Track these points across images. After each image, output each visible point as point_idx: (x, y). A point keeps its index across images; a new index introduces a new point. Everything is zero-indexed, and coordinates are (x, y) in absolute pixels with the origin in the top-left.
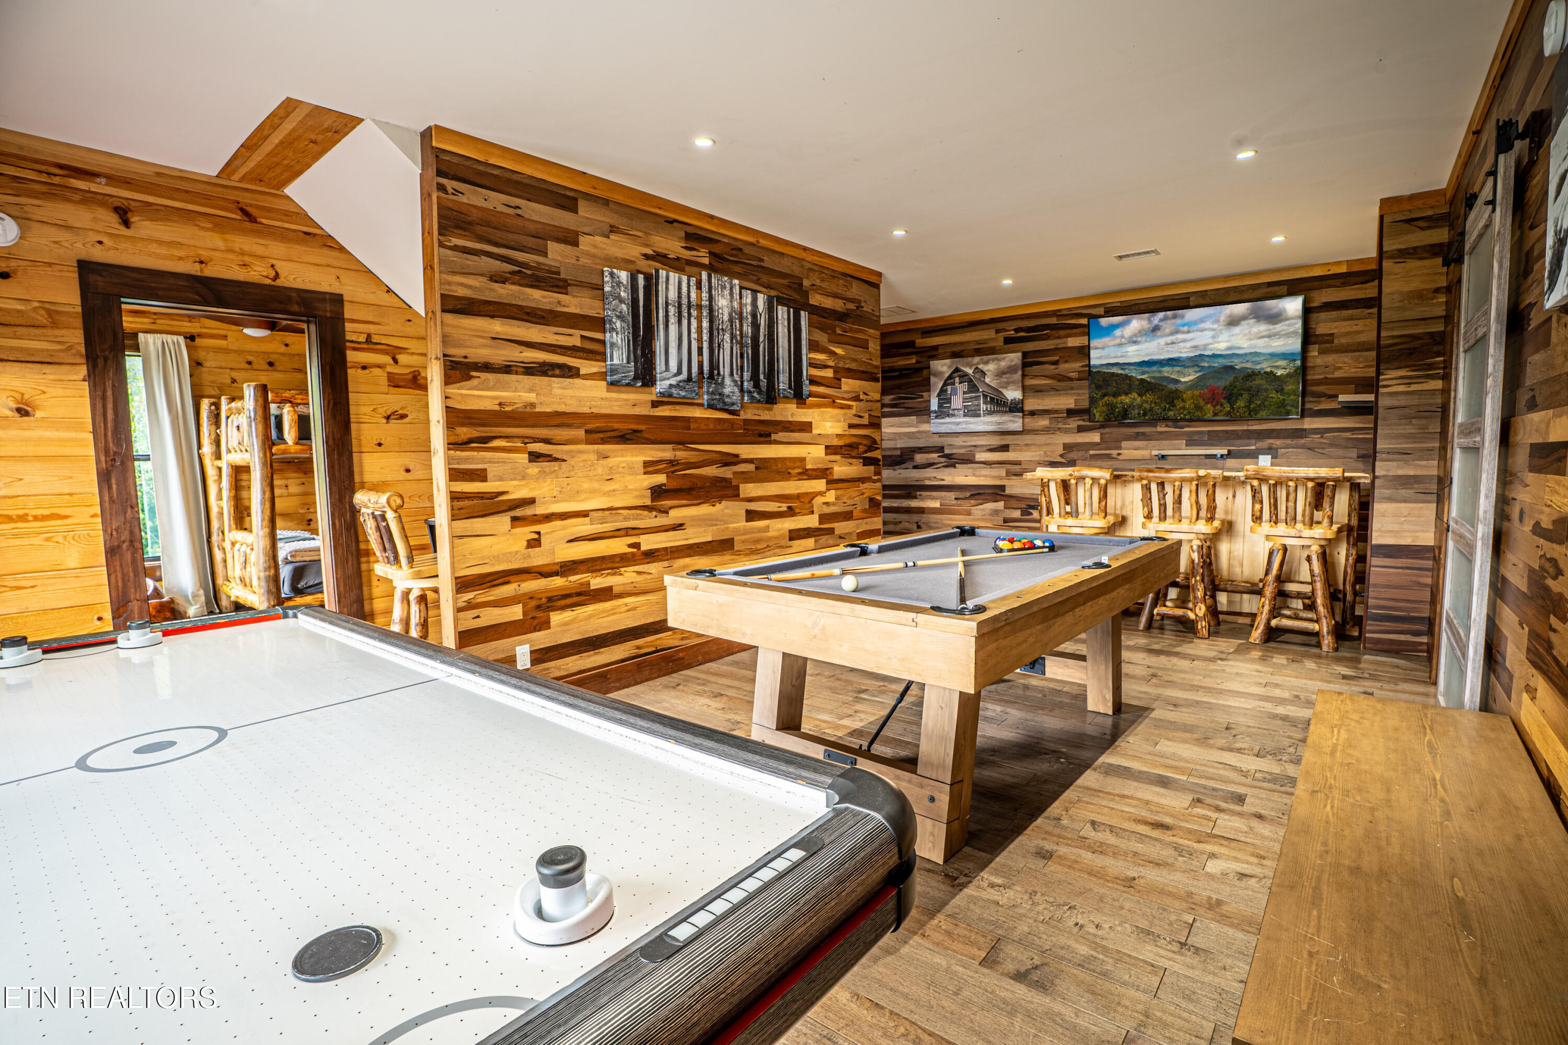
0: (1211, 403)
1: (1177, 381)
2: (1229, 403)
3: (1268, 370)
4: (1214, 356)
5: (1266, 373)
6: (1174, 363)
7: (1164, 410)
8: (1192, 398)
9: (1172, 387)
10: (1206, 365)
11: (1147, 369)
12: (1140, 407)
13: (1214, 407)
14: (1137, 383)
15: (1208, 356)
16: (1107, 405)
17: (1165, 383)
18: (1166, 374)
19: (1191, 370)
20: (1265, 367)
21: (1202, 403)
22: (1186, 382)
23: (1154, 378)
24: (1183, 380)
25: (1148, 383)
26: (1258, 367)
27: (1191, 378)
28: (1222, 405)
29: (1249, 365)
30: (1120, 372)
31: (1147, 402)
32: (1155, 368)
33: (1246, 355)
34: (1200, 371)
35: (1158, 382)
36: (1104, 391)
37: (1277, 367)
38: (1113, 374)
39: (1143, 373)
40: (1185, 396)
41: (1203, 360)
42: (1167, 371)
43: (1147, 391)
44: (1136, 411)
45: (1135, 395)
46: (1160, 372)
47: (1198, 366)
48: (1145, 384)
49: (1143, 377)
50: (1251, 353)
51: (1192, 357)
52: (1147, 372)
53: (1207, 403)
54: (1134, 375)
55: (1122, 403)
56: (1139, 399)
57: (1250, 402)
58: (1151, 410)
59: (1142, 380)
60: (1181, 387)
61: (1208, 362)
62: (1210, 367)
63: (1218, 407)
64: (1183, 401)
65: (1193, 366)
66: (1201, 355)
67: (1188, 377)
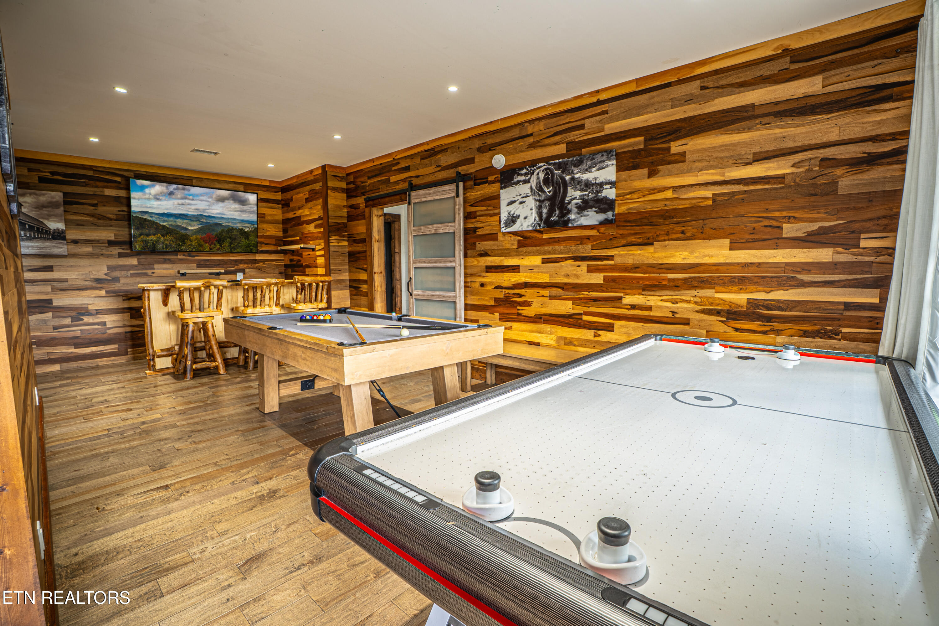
0: (208, 243)
1: (186, 229)
2: (219, 243)
3: (241, 228)
4: (210, 217)
5: (239, 229)
6: (184, 217)
7: (179, 245)
8: (196, 239)
9: (183, 232)
10: (204, 221)
11: (166, 219)
12: (163, 243)
13: (210, 245)
14: (161, 227)
15: (206, 216)
16: (143, 241)
17: (178, 230)
18: (179, 224)
19: (195, 223)
20: (239, 226)
21: (202, 243)
22: (192, 230)
23: (171, 225)
24: (190, 228)
25: (168, 228)
26: (235, 226)
27: (195, 228)
28: (215, 244)
29: (230, 224)
30: (150, 218)
31: (168, 241)
32: (171, 219)
33: (228, 219)
34: (201, 224)
35: (174, 228)
36: (140, 231)
37: (245, 227)
38: (145, 219)
39: (164, 221)
40: (191, 238)
41: (202, 218)
42: (179, 222)
43: (167, 233)
44: (161, 246)
45: (159, 235)
46: (175, 222)
47: (200, 221)
48: (166, 229)
49: (164, 224)
50: (231, 218)
51: (195, 215)
52: (167, 221)
53: (206, 243)
54: (158, 222)
55: (152, 240)
56: (162, 238)
57: (231, 243)
58: (170, 245)
59: (164, 226)
60: (189, 233)
61: (206, 220)
62: (206, 223)
63: (213, 246)
64: (190, 241)
65: (197, 221)
66: (201, 215)
67: (194, 227)
